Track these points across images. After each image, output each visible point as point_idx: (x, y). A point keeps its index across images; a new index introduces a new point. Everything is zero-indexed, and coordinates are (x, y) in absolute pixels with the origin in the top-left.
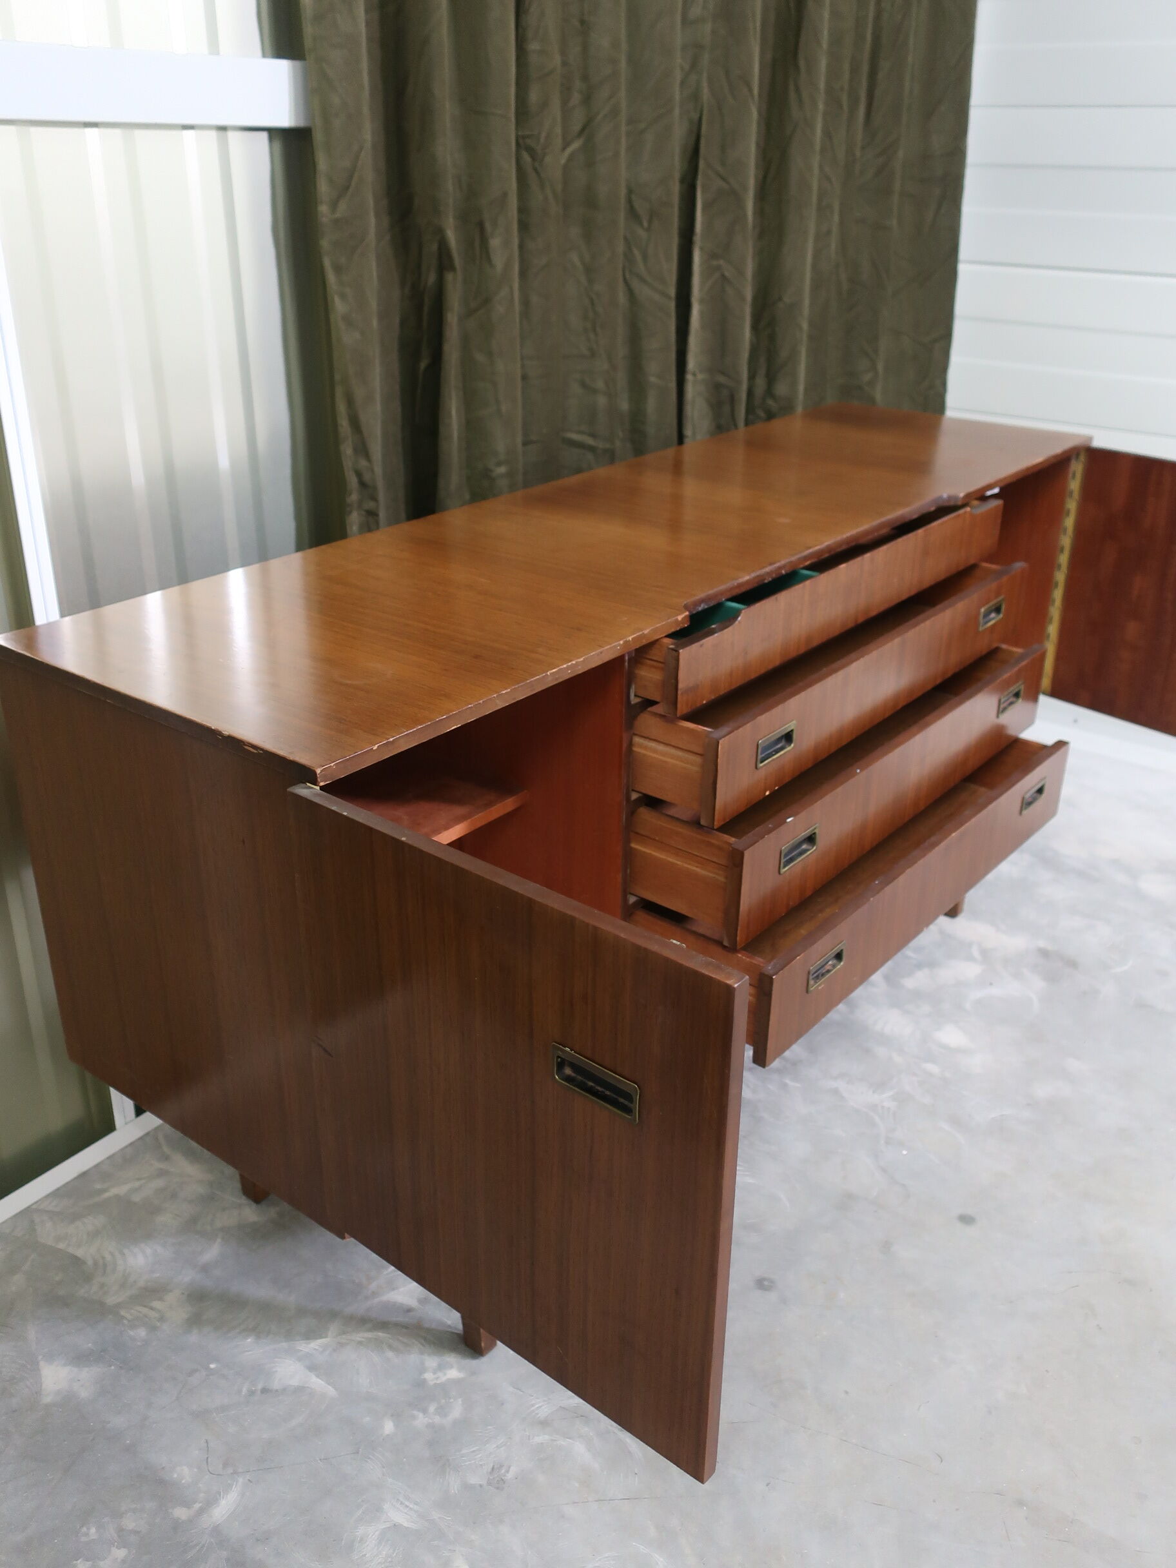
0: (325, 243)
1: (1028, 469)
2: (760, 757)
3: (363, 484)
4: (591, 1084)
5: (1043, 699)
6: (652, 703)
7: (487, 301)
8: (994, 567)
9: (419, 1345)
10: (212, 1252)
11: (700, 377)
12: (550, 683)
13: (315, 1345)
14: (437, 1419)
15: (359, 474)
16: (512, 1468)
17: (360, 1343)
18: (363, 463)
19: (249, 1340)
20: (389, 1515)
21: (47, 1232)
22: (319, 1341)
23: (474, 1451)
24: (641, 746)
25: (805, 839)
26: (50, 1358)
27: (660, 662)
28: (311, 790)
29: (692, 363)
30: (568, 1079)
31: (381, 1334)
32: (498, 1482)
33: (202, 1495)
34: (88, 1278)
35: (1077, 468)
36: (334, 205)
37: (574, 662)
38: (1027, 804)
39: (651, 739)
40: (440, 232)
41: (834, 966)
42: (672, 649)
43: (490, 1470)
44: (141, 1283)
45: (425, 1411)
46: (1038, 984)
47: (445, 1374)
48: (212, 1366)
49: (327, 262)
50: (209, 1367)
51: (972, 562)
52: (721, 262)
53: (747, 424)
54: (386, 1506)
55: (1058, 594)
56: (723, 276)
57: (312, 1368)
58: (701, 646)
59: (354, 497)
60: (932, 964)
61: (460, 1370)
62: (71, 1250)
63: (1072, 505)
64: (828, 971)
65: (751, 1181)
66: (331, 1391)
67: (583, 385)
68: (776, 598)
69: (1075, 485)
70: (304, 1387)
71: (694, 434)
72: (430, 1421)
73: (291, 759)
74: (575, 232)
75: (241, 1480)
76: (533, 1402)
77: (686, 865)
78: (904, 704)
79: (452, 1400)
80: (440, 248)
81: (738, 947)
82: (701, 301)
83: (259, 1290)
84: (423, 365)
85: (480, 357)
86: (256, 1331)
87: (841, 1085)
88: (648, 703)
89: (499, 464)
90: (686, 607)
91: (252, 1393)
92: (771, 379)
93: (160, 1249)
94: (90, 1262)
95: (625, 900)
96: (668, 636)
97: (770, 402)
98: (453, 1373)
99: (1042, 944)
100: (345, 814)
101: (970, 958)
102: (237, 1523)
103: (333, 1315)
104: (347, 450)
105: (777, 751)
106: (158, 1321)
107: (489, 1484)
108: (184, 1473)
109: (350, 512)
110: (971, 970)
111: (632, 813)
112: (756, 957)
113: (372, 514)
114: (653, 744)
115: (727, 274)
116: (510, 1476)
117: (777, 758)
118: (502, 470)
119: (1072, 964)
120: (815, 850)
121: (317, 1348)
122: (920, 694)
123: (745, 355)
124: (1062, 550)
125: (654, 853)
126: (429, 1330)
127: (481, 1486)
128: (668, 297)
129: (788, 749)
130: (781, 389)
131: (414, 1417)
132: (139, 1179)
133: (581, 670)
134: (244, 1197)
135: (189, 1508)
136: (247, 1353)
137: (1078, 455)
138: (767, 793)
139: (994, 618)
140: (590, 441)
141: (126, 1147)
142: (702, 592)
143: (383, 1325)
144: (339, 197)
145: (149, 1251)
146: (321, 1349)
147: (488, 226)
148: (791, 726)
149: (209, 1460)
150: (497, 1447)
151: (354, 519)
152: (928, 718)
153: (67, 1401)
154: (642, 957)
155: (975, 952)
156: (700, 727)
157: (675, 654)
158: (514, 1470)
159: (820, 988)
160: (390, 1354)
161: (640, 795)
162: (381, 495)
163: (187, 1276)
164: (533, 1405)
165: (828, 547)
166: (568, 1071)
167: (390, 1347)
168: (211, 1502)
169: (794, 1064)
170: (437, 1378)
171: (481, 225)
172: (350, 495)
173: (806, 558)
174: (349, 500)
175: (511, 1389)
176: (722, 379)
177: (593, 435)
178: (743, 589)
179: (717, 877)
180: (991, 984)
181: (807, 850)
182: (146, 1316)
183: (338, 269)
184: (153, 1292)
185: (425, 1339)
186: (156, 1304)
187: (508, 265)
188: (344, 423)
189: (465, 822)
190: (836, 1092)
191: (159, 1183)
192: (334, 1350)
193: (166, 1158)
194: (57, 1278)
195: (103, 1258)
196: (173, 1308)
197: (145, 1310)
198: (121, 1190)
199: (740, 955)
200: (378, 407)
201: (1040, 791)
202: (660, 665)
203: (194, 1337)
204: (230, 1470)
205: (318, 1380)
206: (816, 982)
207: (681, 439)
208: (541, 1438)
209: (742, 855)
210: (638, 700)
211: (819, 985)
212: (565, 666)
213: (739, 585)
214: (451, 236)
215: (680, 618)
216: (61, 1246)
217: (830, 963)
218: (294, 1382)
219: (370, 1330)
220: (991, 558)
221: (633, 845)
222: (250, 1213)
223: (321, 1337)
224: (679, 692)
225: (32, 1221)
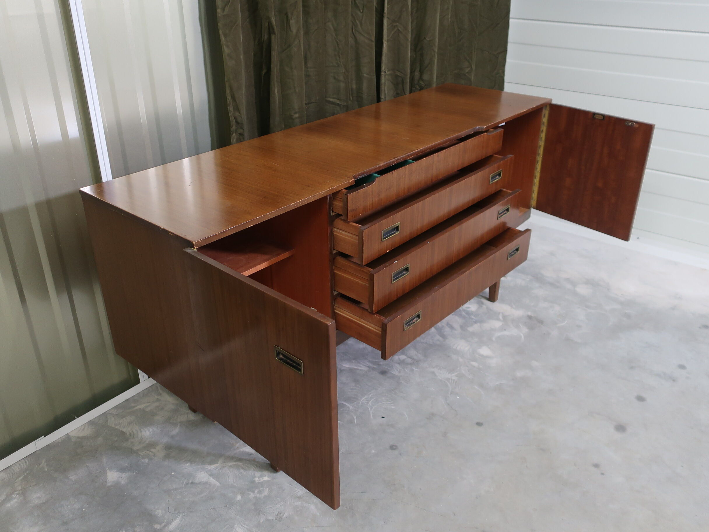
0: (220, 25)
1: (518, 114)
2: (383, 237)
3: (237, 122)
4: (289, 361)
5: (533, 210)
6: (341, 215)
7: (289, 46)
8: (500, 157)
9: (254, 467)
10: (176, 431)
11: (388, 73)
12: (292, 208)
13: (213, 466)
14: (258, 495)
15: (235, 118)
16: (285, 514)
17: (231, 466)
18: (237, 114)
19: (188, 464)
20: (236, 529)
21: (112, 422)
22: (215, 465)
23: (271, 507)
24: (337, 232)
25: (404, 269)
26: (111, 469)
27: (341, 199)
28: (192, 250)
29: (383, 68)
30: (281, 359)
31: (239, 463)
32: (279, 518)
33: (166, 520)
34: (127, 440)
35: (546, 113)
36: (223, 10)
37: (303, 200)
38: (510, 255)
39: (340, 229)
40: (269, 18)
41: (417, 320)
42: (345, 194)
43: (277, 514)
44: (147, 442)
45: (254, 492)
46: (525, 330)
47: (263, 479)
48: (173, 473)
49: (221, 32)
50: (171, 474)
51: (489, 155)
52: (398, 24)
53: (411, 92)
54: (235, 526)
55: (539, 166)
56: (399, 30)
57: (211, 475)
58: (358, 193)
59: (234, 128)
60: (481, 321)
61: (268, 477)
62: (121, 429)
63: (544, 128)
64: (414, 322)
65: (393, 407)
66: (218, 484)
67: (335, 78)
68: (392, 173)
69: (545, 120)
70: (207, 482)
71: (385, 97)
72: (255, 496)
73: (185, 238)
74: (330, 14)
75: (181, 515)
76: (296, 490)
77: (355, 280)
78: (454, 214)
79: (264, 488)
80: (269, 25)
81: (374, 312)
82: (388, 41)
83: (193, 446)
84: (264, 72)
85: (287, 69)
86: (191, 461)
87: (436, 370)
88: (338, 215)
89: (295, 113)
90: (354, 177)
91: (187, 484)
92: (421, 73)
93: (155, 429)
94: (128, 433)
95: (332, 293)
96: (345, 189)
97: (421, 82)
98: (266, 478)
99: (529, 313)
100: (203, 259)
101: (498, 319)
102: (178, 531)
103: (221, 456)
104: (231, 109)
105: (392, 235)
106: (153, 456)
107: (276, 519)
108: (159, 512)
109: (233, 134)
110: (497, 324)
111: (334, 259)
112: (382, 316)
113: (241, 134)
114: (341, 231)
115: (400, 29)
116: (284, 516)
117: (391, 237)
118: (297, 115)
119: (541, 322)
120: (408, 274)
121: (214, 468)
122: (461, 210)
123: (408, 63)
124: (540, 147)
125: (343, 275)
126: (258, 462)
127: (273, 520)
128: (372, 41)
129: (397, 233)
130: (426, 77)
131: (249, 494)
132: (149, 402)
133: (306, 203)
134: (189, 410)
135: (160, 525)
136: (186, 469)
137: (546, 106)
138: (388, 251)
139: (498, 178)
140: (338, 102)
141: (145, 390)
142: (362, 170)
143: (240, 460)
144: (226, 6)
145: (151, 430)
146: (215, 468)
147: (289, 14)
148: (398, 224)
149: (169, 508)
150: (280, 506)
151: (234, 137)
152: (463, 221)
153: (117, 485)
154: (300, 314)
155: (501, 317)
156: (358, 225)
157: (346, 196)
158: (286, 514)
159: (410, 329)
160: (242, 471)
161: (337, 251)
162: (246, 127)
163: (165, 440)
164: (296, 491)
165: (421, 150)
166: (281, 356)
167: (242, 468)
168: (169, 523)
169: (417, 361)
170: (260, 480)
171: (287, 14)
172: (232, 127)
173: (410, 155)
174: (231, 129)
175: (288, 485)
176: (398, 73)
177: (339, 99)
178: (381, 169)
179: (366, 284)
180: (505, 330)
181: (405, 274)
182: (149, 454)
183: (225, 35)
184: (152, 445)
185: (256, 465)
186: (153, 450)
187: (298, 31)
188: (229, 98)
189: (267, 262)
190: (433, 373)
191: (157, 404)
192: (220, 469)
193: (160, 394)
194: (115, 439)
195: (133, 432)
196: (159, 452)
197: (148, 452)
198: (142, 406)
199: (376, 316)
200: (244, 90)
201: (517, 250)
202: (341, 200)
203: (166, 463)
204: (177, 512)
205: (213, 479)
206: (408, 327)
207: (379, 100)
208: (298, 503)
209: (374, 276)
210: (334, 214)
211: (410, 328)
212: (299, 201)
213: (379, 167)
214: (273, 20)
215: (350, 181)
216: (117, 427)
217: (415, 319)
218: (204, 480)
219: (235, 461)
220: (498, 153)
221: (335, 271)
222: (192, 416)
223: (215, 464)
224: (348, 211)
225: (107, 418)
